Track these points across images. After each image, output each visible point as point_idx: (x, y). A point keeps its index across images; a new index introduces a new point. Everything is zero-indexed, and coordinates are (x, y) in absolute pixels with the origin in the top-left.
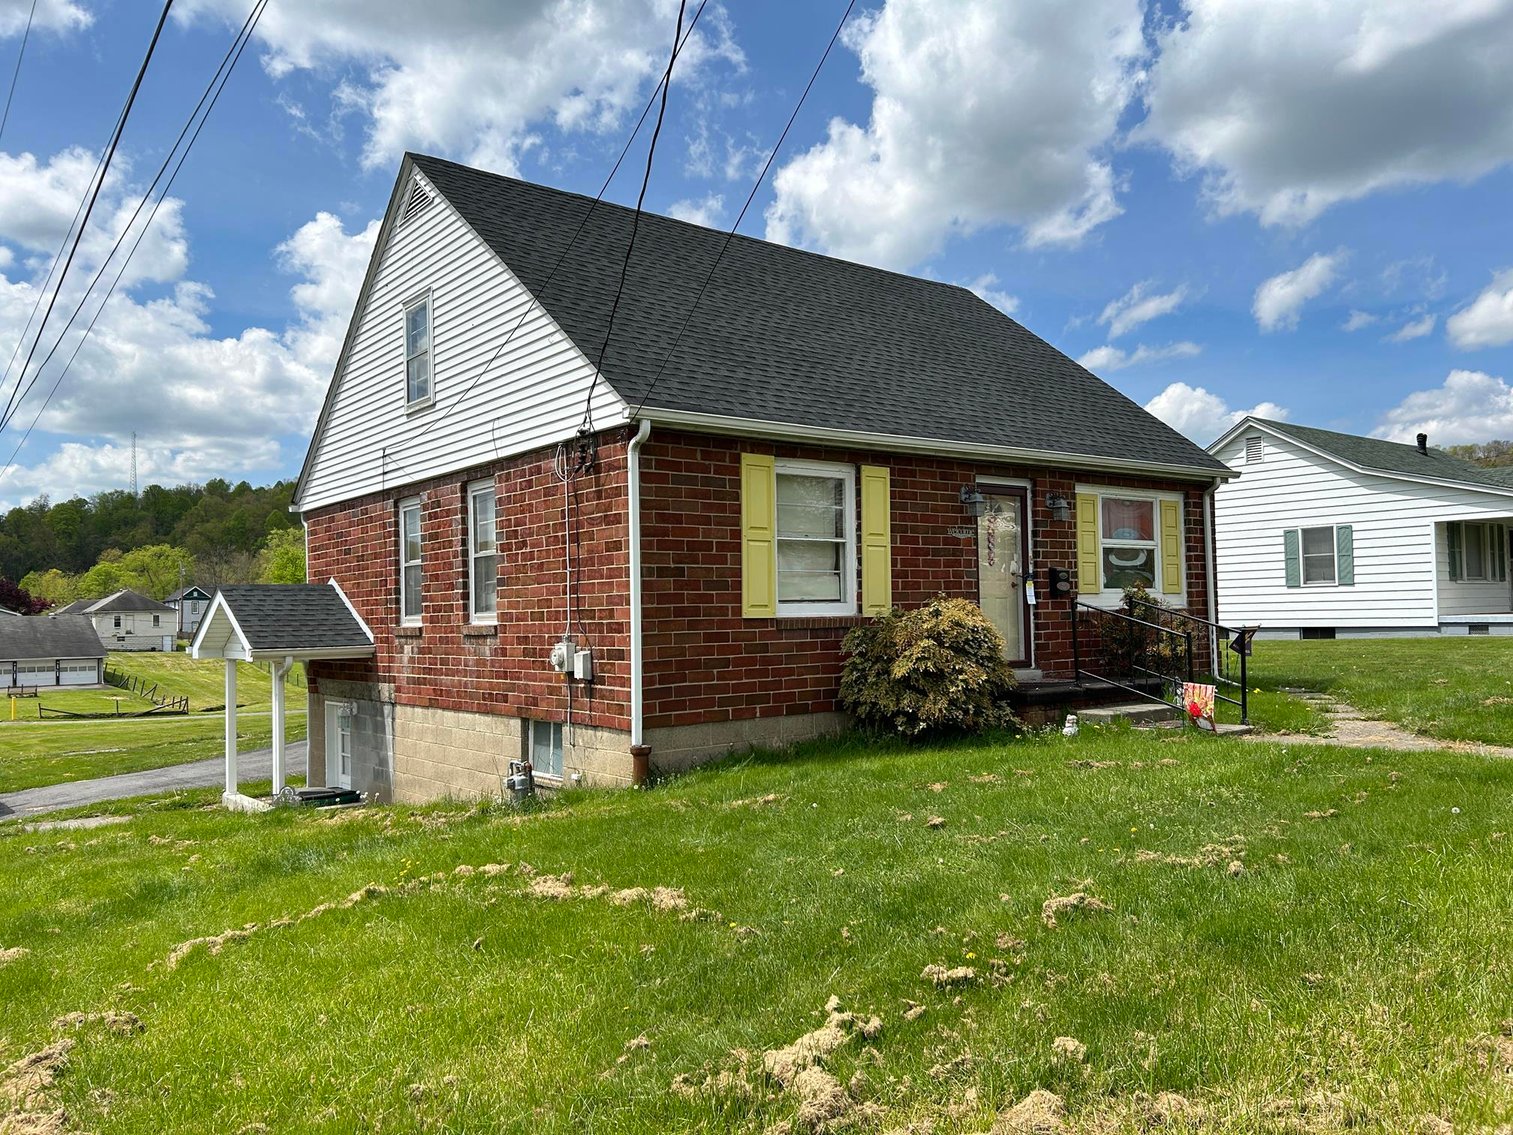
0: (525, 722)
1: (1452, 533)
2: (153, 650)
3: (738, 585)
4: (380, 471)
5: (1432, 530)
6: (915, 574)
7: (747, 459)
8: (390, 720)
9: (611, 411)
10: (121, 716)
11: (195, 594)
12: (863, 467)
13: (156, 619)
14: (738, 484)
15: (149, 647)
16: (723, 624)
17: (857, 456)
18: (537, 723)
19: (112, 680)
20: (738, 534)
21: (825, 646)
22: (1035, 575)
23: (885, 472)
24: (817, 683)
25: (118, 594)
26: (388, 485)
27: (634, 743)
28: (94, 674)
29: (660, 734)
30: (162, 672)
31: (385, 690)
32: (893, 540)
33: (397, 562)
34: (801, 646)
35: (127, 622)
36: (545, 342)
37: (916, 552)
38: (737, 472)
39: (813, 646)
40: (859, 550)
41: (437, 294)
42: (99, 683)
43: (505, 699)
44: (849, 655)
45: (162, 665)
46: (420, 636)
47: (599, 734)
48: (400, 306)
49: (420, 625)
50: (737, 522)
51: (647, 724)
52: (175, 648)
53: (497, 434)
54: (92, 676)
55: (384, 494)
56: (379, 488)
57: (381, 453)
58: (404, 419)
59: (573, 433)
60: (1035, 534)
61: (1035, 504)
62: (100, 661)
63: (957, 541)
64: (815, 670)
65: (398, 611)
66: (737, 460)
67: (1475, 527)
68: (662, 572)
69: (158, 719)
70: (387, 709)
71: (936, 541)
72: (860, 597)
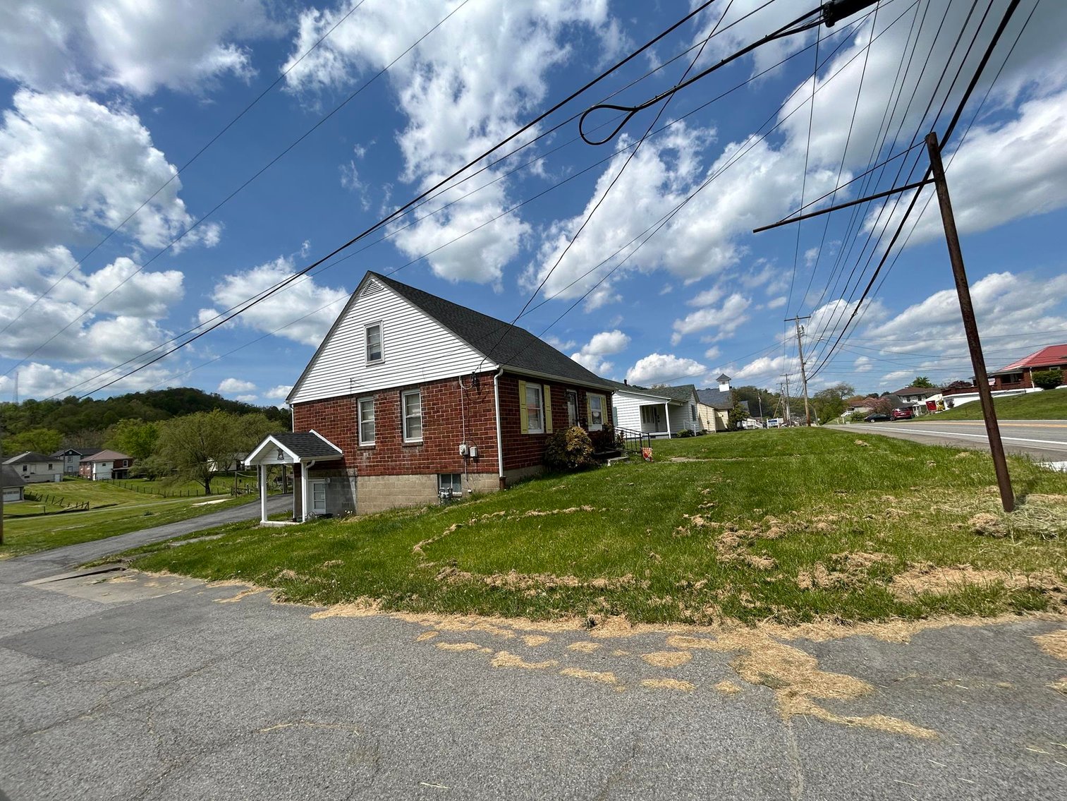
0: (438, 475)
1: (643, 408)
2: (48, 481)
3: (520, 423)
4: (349, 386)
5: (639, 408)
7: (520, 381)
8: (354, 483)
9: (489, 366)
10: (46, 514)
11: (71, 453)
12: (545, 385)
13: (50, 466)
14: (518, 390)
15: (46, 480)
16: (517, 436)
17: (542, 381)
18: (442, 476)
19: (29, 498)
20: (519, 406)
21: (539, 443)
22: (580, 420)
23: (549, 387)
24: (538, 455)
25: (25, 454)
26: (353, 392)
27: (501, 476)
28: (18, 495)
30: (57, 492)
31: (351, 471)
33: (357, 422)
34: (534, 443)
35: (31, 468)
36: (451, 342)
38: (517, 386)
39: (536, 443)
40: (544, 412)
41: (385, 323)
42: (21, 499)
43: (428, 468)
44: (550, 445)
45: (57, 489)
46: (375, 449)
47: (481, 475)
48: (363, 326)
49: (374, 444)
50: (519, 402)
51: (504, 469)
52: (62, 479)
53: (424, 373)
54: (17, 496)
55: (351, 396)
56: (349, 393)
57: (349, 380)
58: (365, 367)
59: (470, 372)
60: (579, 407)
61: (578, 398)
62: (21, 488)
64: (537, 451)
65: (358, 440)
66: (518, 382)
67: (647, 406)
69: (74, 513)
70: (351, 479)
71: (560, 409)
72: (545, 427)
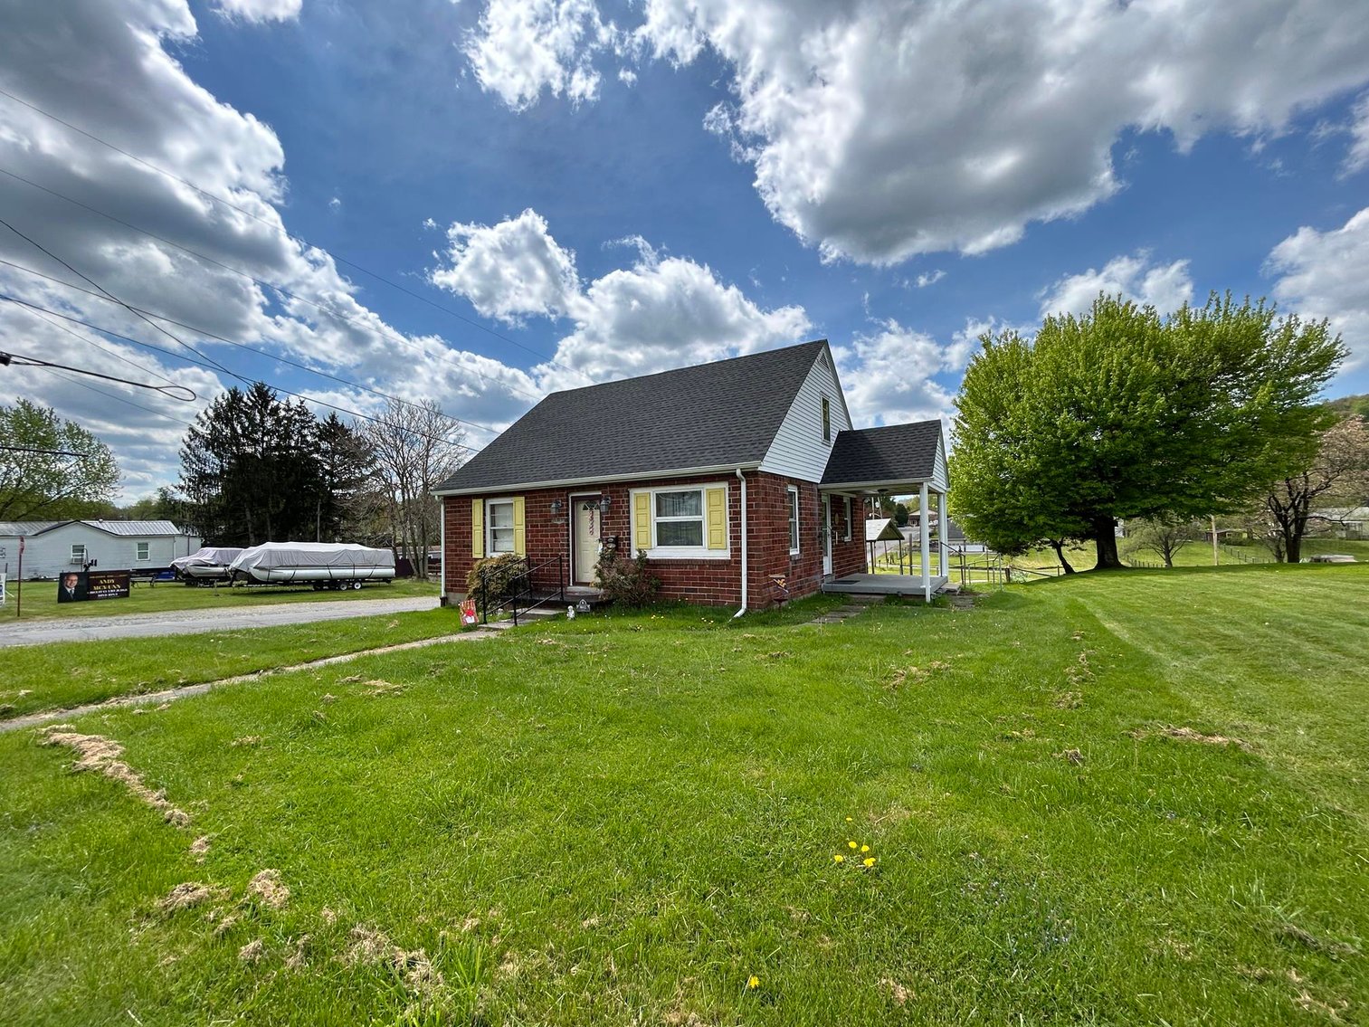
6: (537, 541)
7: (474, 501)
12: (513, 498)
14: (469, 511)
17: (511, 494)
23: (522, 498)
29: (451, 594)
32: (526, 526)
37: (538, 531)
38: (469, 507)
51: (446, 590)
63: (557, 525)
66: (469, 503)
68: (451, 542)
71: (547, 526)
